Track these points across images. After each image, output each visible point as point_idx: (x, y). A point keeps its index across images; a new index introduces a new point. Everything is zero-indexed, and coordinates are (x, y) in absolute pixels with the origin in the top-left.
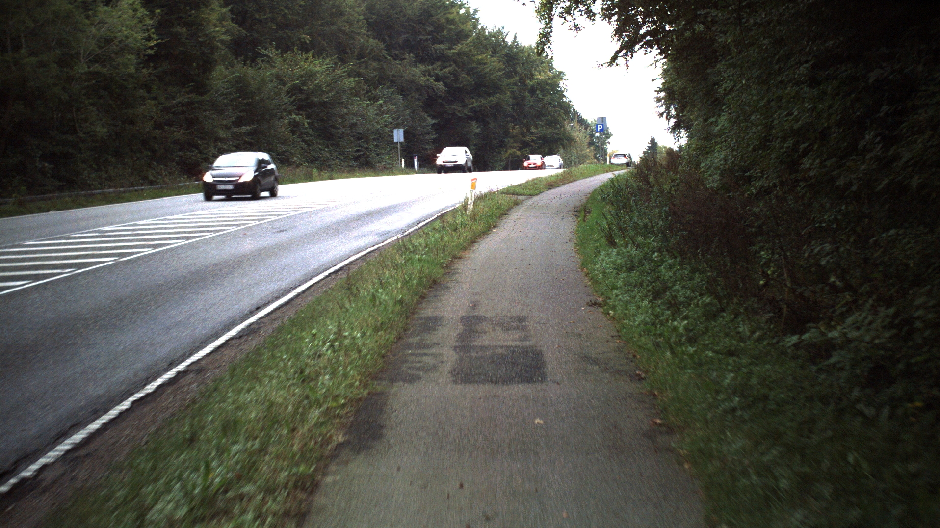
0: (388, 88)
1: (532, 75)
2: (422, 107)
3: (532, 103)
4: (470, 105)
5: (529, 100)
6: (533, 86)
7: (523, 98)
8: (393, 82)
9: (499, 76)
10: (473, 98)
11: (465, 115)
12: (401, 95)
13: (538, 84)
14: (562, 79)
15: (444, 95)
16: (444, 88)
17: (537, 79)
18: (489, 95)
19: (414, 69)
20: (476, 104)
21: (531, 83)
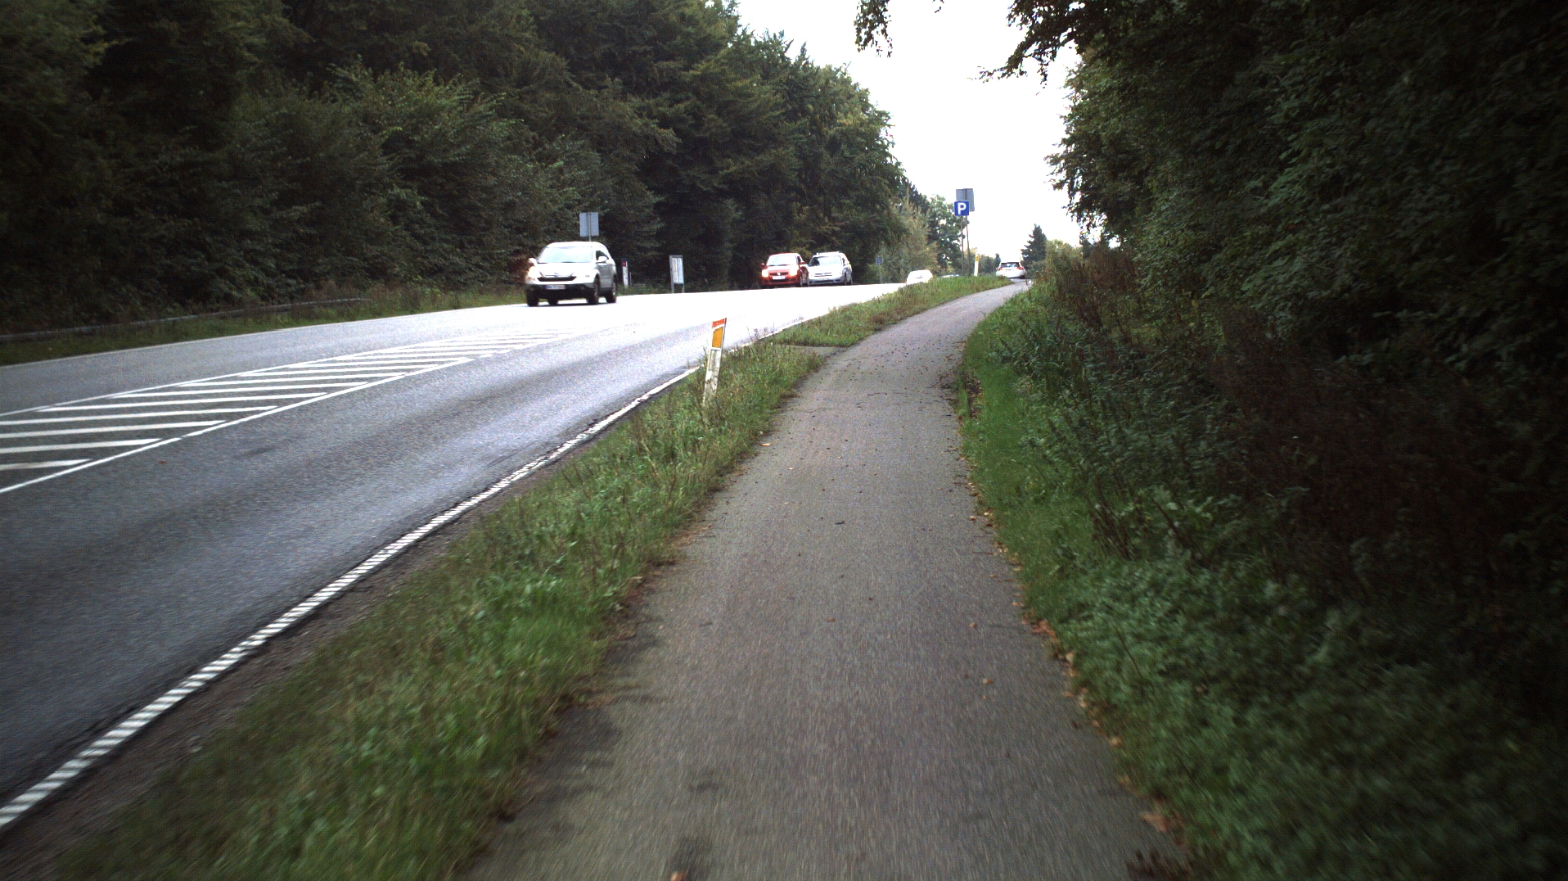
0: (575, 138)
1: (833, 117)
2: (636, 173)
3: (833, 167)
4: (722, 169)
5: (828, 162)
6: (833, 138)
7: (818, 157)
8: (581, 127)
9: (774, 117)
10: (729, 157)
11: (713, 187)
12: (598, 151)
13: (843, 133)
14: (884, 124)
15: (675, 152)
16: (676, 139)
17: (841, 125)
18: (758, 151)
19: (622, 104)
20: (733, 168)
21: (831, 132)
